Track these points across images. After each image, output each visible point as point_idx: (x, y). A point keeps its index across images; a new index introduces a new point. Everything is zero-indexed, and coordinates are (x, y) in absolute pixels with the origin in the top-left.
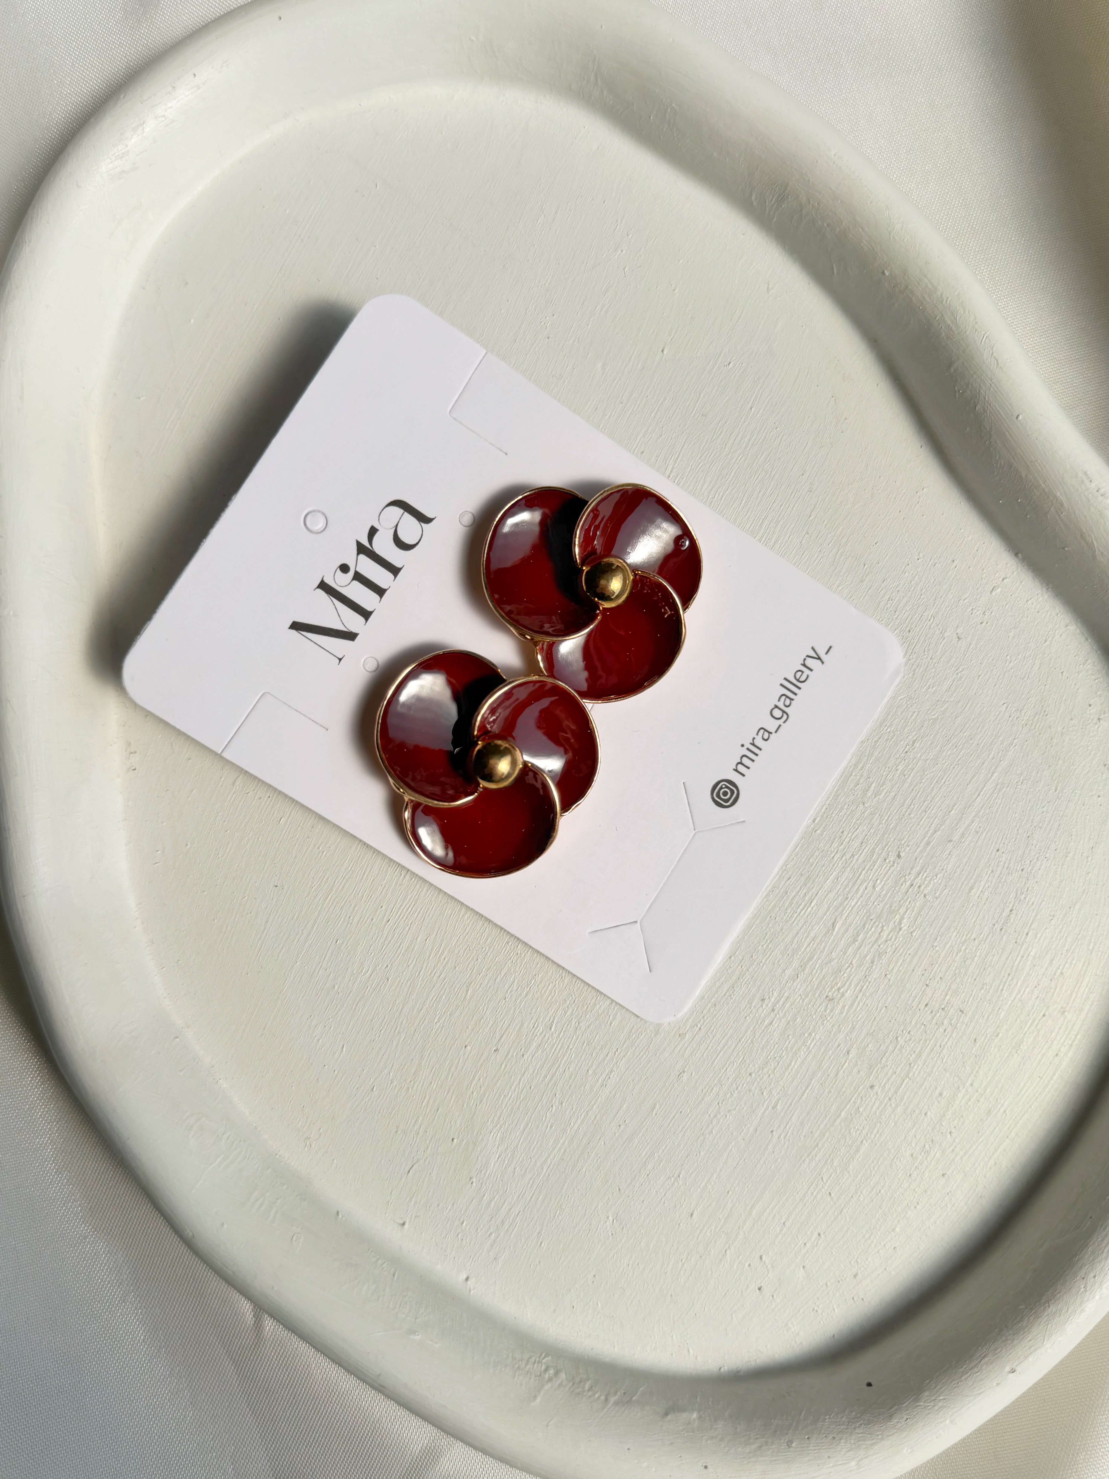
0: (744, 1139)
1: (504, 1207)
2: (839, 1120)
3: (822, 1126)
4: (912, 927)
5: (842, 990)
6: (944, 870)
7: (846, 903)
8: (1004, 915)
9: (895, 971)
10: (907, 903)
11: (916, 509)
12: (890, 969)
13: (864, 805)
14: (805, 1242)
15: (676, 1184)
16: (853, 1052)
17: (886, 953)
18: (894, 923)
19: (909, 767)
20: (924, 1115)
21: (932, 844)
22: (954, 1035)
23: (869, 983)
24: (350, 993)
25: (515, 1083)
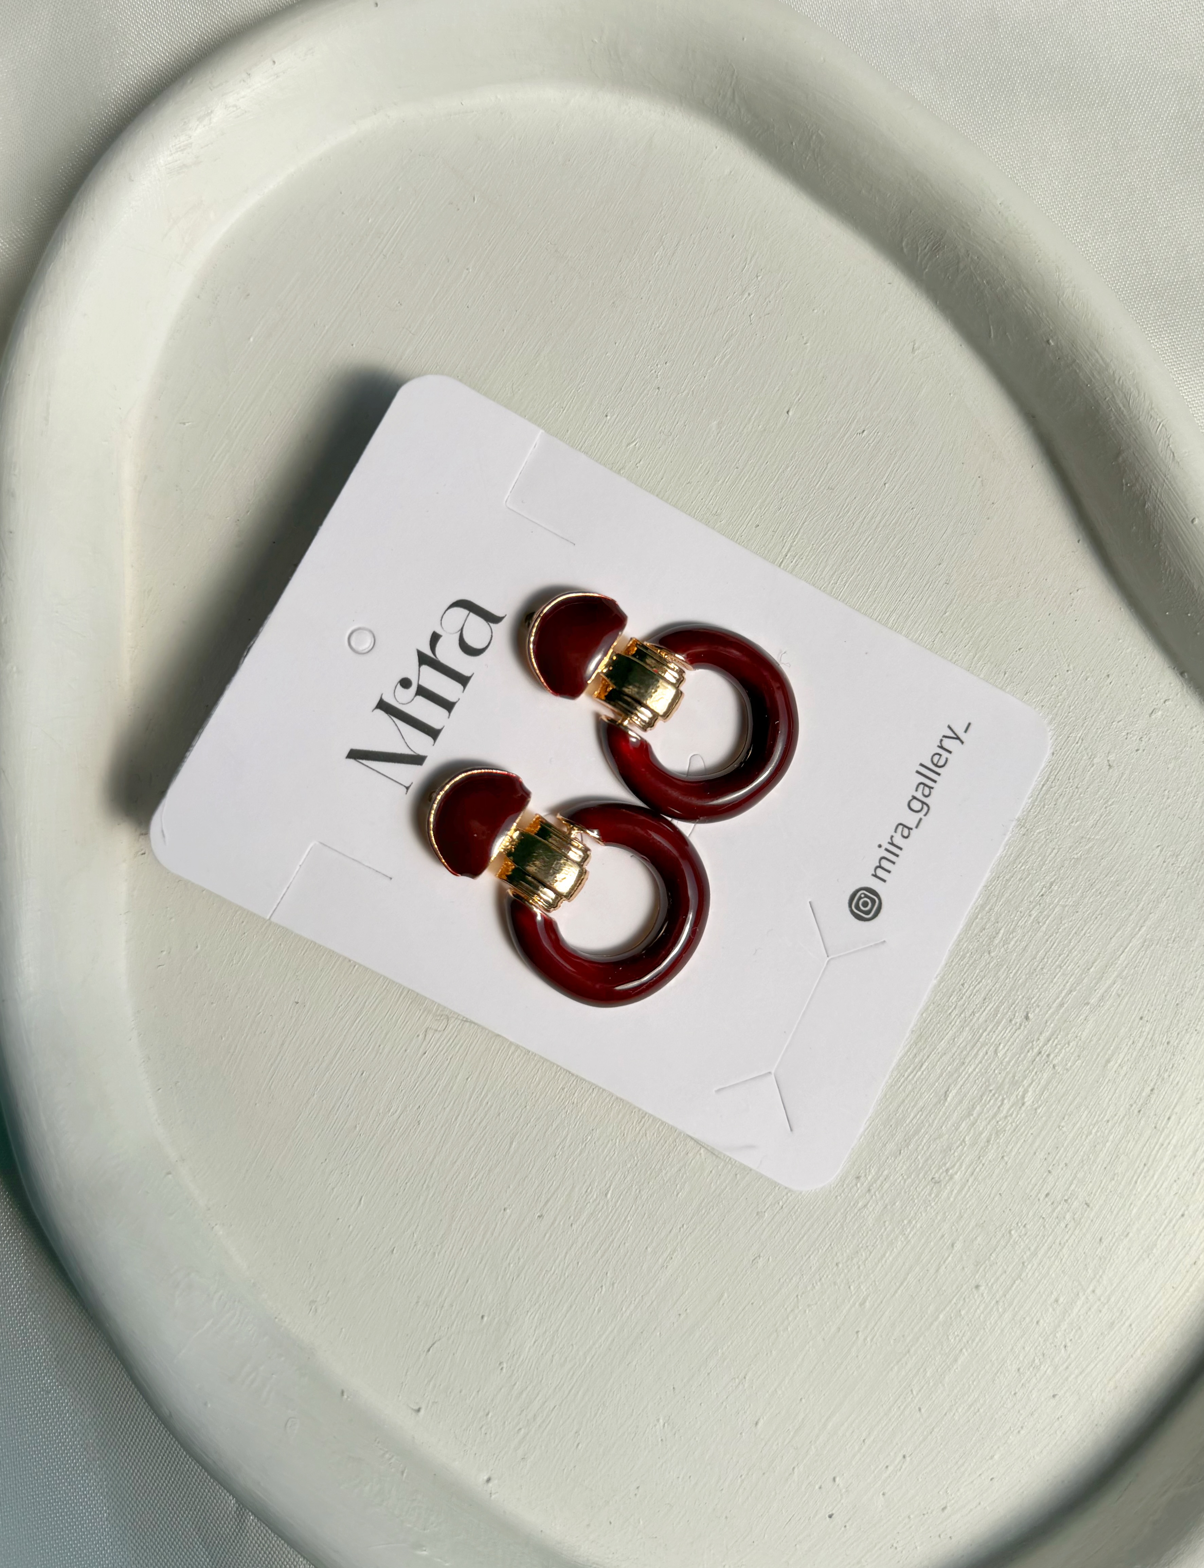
0: (824, 1339)
1: (538, 1398)
2: (936, 1324)
3: (916, 1329)
4: (1037, 1102)
5: (951, 1171)
6: (1078, 1038)
7: (963, 1068)
8: (1144, 1094)
9: (1013, 1153)
10: (1033, 1073)
11: (1068, 612)
12: (1008, 1150)
13: (989, 953)
14: (887, 1464)
15: (741, 1387)
16: (958, 1246)
17: (1005, 1131)
18: (1017, 1096)
19: (1045, 913)
20: (1035, 1323)
21: (1066, 1006)
22: (1077, 1232)
23: (983, 1165)
24: (373, 1136)
25: (560, 1257)
